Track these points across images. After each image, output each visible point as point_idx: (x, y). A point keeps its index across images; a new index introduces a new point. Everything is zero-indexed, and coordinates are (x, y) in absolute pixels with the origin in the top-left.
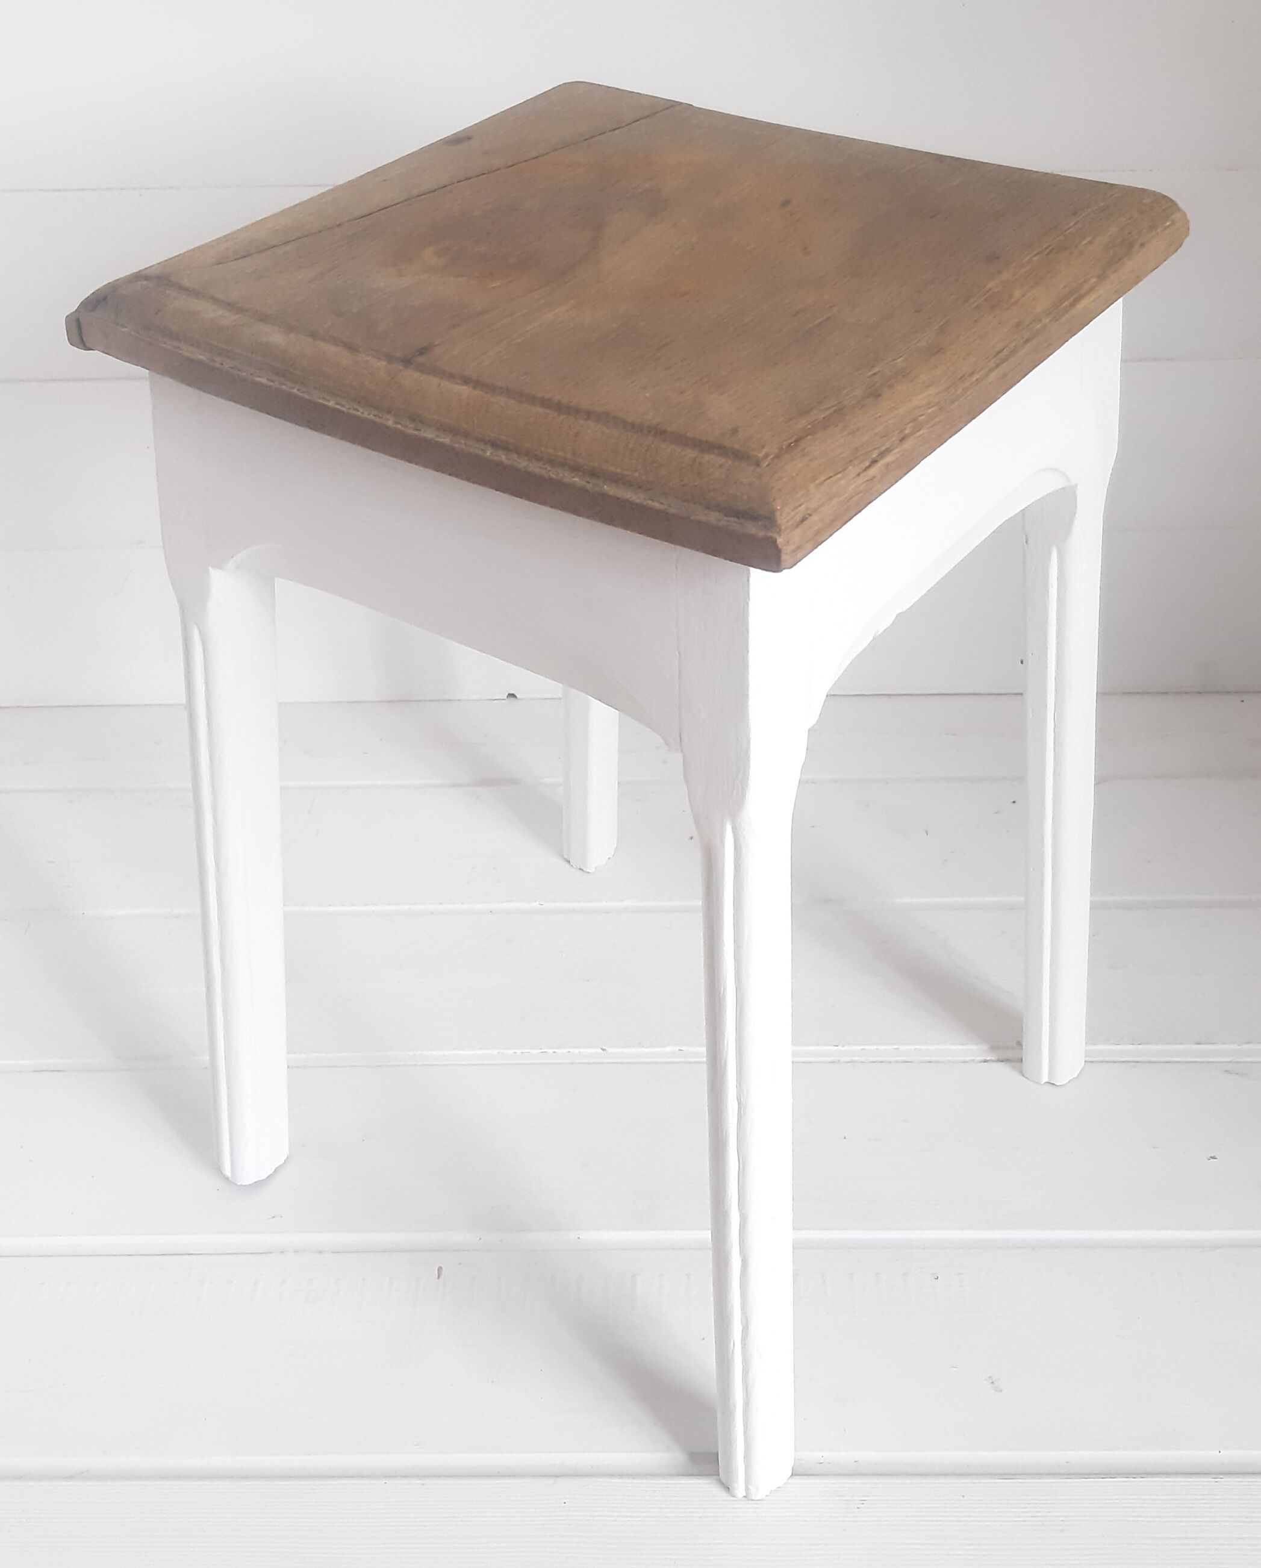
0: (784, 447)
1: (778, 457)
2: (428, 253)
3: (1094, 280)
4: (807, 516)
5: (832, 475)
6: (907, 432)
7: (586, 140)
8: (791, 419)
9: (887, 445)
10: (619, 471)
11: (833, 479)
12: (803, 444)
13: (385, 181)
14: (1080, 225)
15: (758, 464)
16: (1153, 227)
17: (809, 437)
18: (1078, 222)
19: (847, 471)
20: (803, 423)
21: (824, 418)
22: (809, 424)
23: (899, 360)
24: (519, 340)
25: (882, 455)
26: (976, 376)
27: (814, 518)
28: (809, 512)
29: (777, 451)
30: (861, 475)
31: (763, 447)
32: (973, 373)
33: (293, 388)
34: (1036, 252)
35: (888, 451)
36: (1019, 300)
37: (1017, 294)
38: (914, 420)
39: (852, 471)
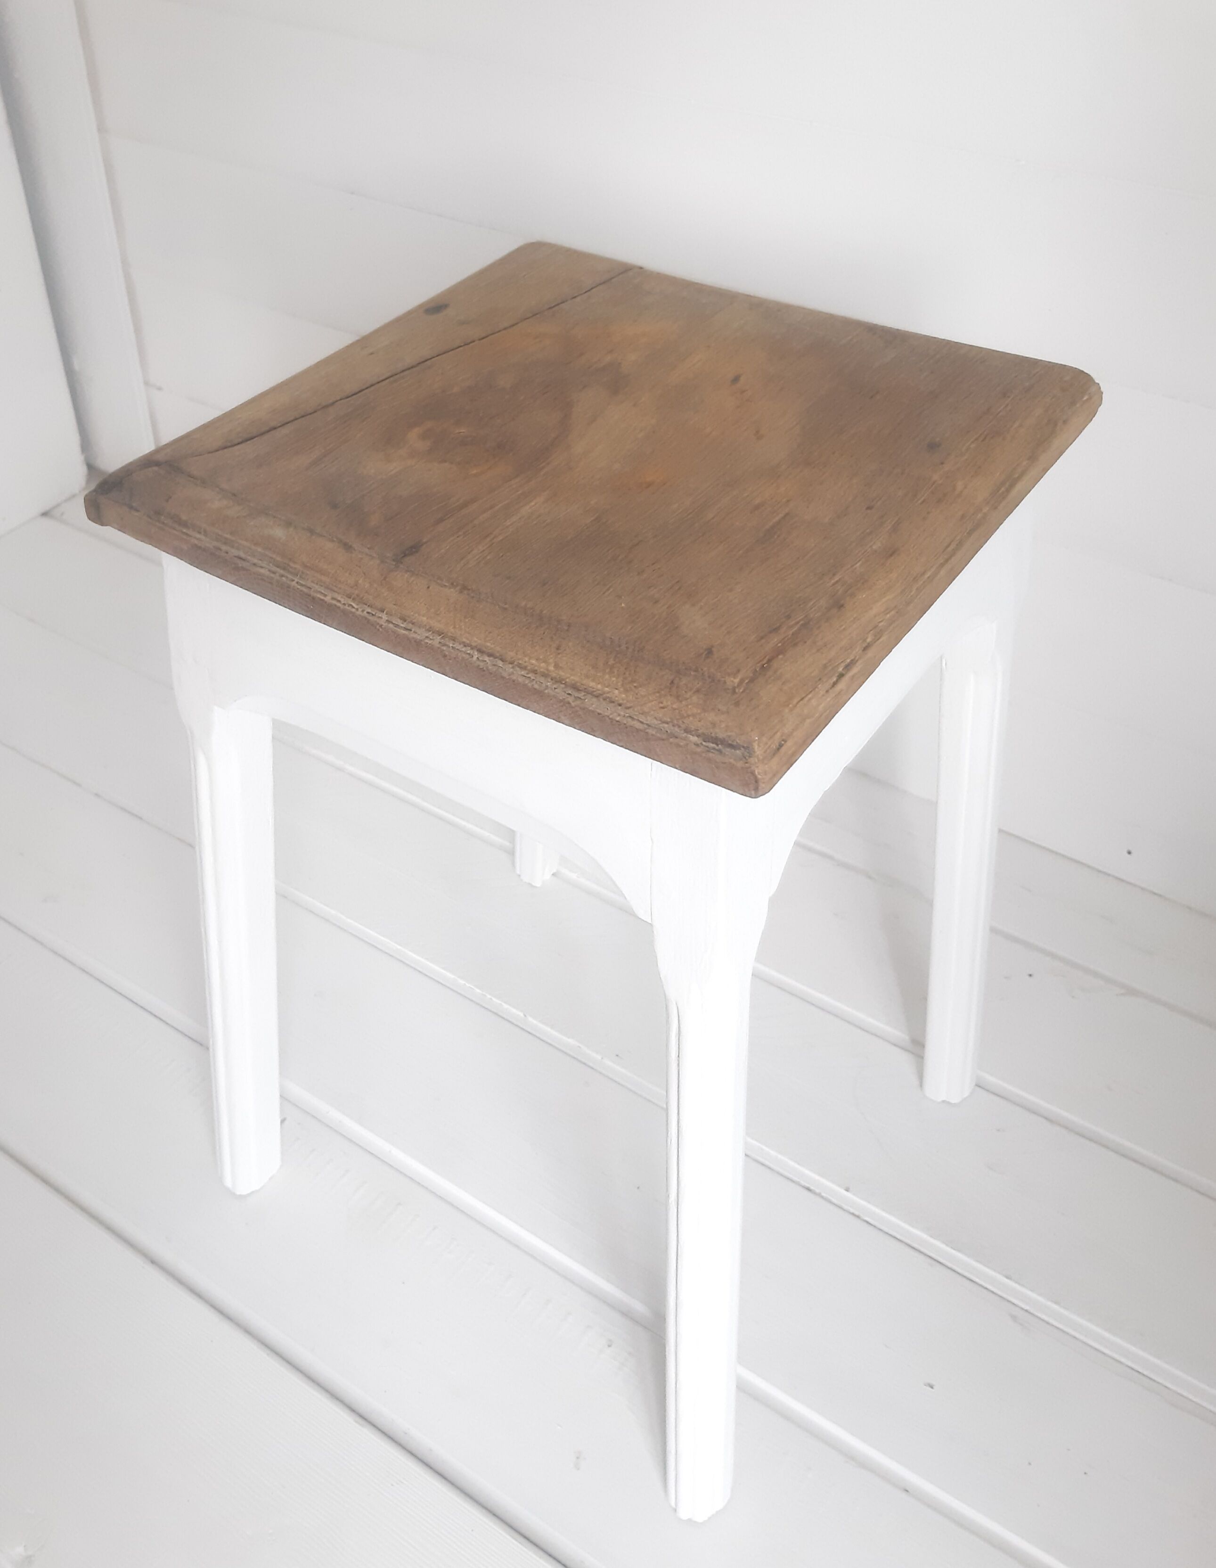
0: (758, 670)
1: (752, 680)
2: (413, 435)
3: (1024, 463)
4: (783, 742)
5: (803, 696)
6: (869, 640)
7: (550, 308)
8: (762, 638)
9: (852, 657)
10: (599, 686)
11: (806, 699)
12: (775, 664)
13: (372, 354)
14: (1009, 408)
15: (734, 692)
16: (1073, 403)
17: (781, 656)
18: (1007, 405)
19: (817, 689)
20: (775, 640)
21: (793, 634)
22: (779, 643)
23: (858, 565)
24: (501, 538)
25: (848, 667)
26: (928, 574)
27: (789, 743)
28: (784, 738)
29: (751, 675)
30: (830, 691)
31: (739, 671)
32: (924, 573)
33: (293, 580)
34: (972, 440)
35: (853, 663)
36: (961, 492)
37: (960, 485)
38: (876, 627)
39: (822, 688)
